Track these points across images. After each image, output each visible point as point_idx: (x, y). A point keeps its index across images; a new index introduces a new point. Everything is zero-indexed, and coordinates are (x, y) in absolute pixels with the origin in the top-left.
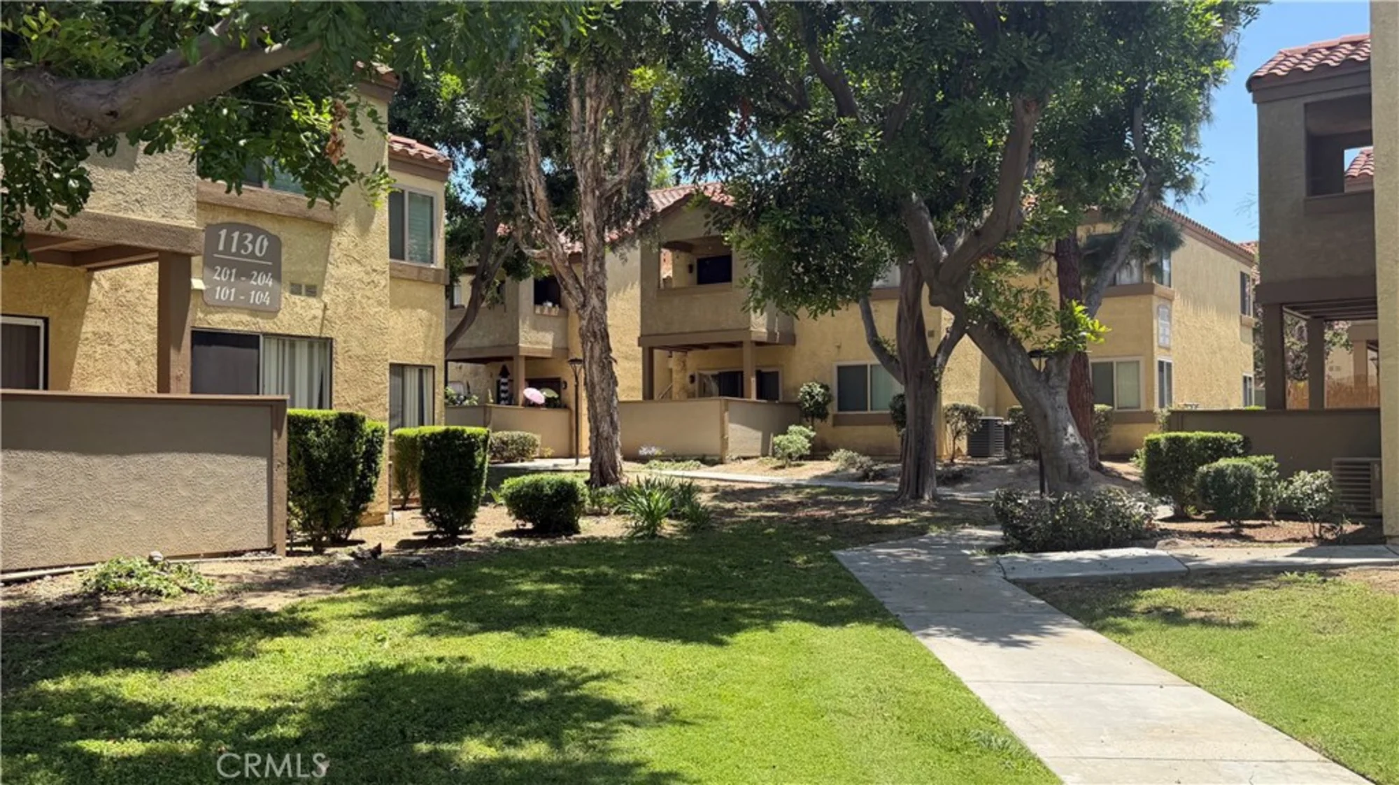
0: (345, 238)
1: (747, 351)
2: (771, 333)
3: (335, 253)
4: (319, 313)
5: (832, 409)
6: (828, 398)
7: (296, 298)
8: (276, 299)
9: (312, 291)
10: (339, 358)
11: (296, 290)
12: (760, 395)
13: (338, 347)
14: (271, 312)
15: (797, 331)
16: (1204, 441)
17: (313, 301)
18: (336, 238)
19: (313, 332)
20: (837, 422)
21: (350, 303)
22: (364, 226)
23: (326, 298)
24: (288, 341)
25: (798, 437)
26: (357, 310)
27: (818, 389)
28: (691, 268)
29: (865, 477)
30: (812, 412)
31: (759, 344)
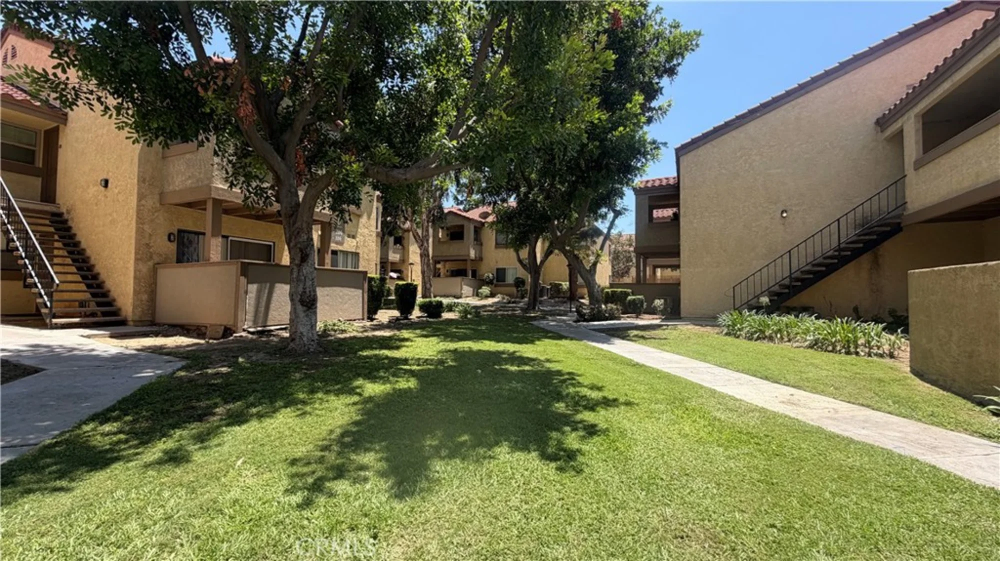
0: (364, 220)
1: (469, 263)
2: (476, 257)
3: (361, 225)
4: (355, 244)
5: (495, 281)
6: (494, 277)
7: (349, 239)
8: (343, 239)
9: (354, 237)
10: (361, 260)
11: (349, 236)
12: (472, 277)
13: (361, 256)
14: (341, 243)
15: (483, 256)
16: (621, 292)
17: (354, 240)
18: (361, 220)
19: (354, 250)
20: (496, 286)
21: (364, 241)
22: (369, 217)
23: (358, 239)
24: (346, 253)
25: (485, 290)
26: (366, 244)
27: (491, 275)
28: (448, 235)
29: (509, 302)
30: (489, 283)
31: (472, 260)
